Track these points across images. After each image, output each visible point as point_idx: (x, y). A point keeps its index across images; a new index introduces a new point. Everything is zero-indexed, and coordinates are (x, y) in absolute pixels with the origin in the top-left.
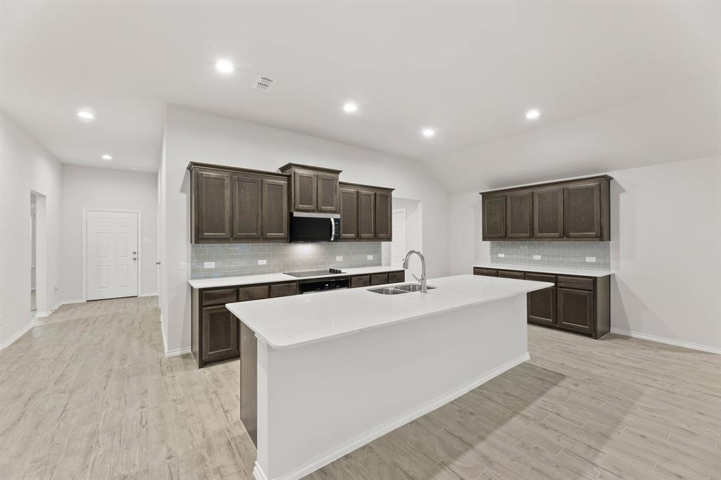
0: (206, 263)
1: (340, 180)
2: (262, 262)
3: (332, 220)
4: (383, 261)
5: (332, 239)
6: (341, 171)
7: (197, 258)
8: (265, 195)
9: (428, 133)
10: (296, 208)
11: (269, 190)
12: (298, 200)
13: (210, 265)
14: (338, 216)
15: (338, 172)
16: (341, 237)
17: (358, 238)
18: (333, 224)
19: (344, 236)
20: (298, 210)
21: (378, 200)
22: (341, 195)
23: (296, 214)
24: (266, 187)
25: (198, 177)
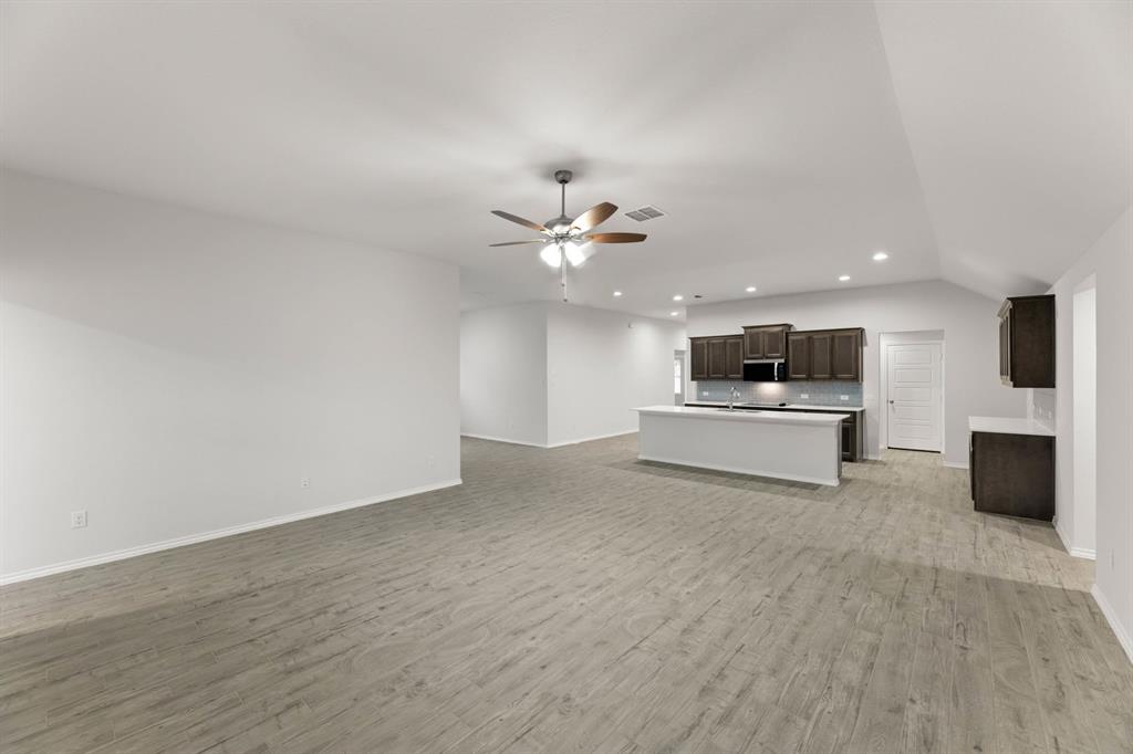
0: (704, 391)
1: (791, 331)
3: (776, 364)
5: (777, 379)
6: (792, 324)
7: (700, 390)
8: (728, 350)
10: (747, 357)
11: (730, 347)
12: (749, 352)
13: (706, 394)
14: (783, 361)
15: (785, 325)
16: (789, 377)
17: (810, 378)
18: (776, 367)
19: (794, 376)
20: (748, 359)
21: (836, 341)
22: (790, 342)
23: (746, 362)
24: (728, 346)
25: (692, 344)
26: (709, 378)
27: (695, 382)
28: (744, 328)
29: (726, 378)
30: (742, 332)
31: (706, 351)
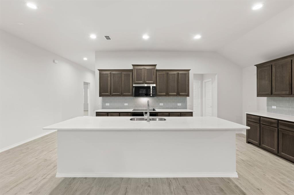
0: (106, 104)
1: (156, 69)
2: (126, 104)
3: (151, 87)
4: (188, 106)
5: (151, 95)
6: (156, 65)
7: (104, 102)
8: (123, 78)
9: (198, 37)
10: (135, 82)
11: (124, 77)
12: (135, 79)
13: (108, 104)
14: (155, 85)
15: (155, 65)
16: (157, 94)
17: (167, 95)
18: (151, 89)
19: (159, 94)
20: (135, 84)
21: (180, 76)
22: (158, 75)
23: (134, 85)
24: (123, 76)
25: (100, 74)
26: (111, 95)
27: (101, 98)
28: (132, 65)
29: (122, 95)
30: (131, 68)
31: (109, 78)
